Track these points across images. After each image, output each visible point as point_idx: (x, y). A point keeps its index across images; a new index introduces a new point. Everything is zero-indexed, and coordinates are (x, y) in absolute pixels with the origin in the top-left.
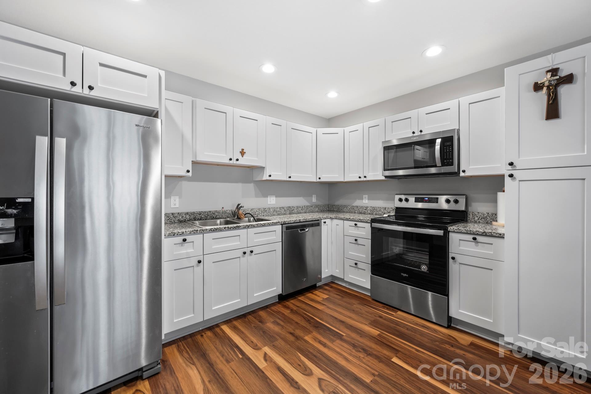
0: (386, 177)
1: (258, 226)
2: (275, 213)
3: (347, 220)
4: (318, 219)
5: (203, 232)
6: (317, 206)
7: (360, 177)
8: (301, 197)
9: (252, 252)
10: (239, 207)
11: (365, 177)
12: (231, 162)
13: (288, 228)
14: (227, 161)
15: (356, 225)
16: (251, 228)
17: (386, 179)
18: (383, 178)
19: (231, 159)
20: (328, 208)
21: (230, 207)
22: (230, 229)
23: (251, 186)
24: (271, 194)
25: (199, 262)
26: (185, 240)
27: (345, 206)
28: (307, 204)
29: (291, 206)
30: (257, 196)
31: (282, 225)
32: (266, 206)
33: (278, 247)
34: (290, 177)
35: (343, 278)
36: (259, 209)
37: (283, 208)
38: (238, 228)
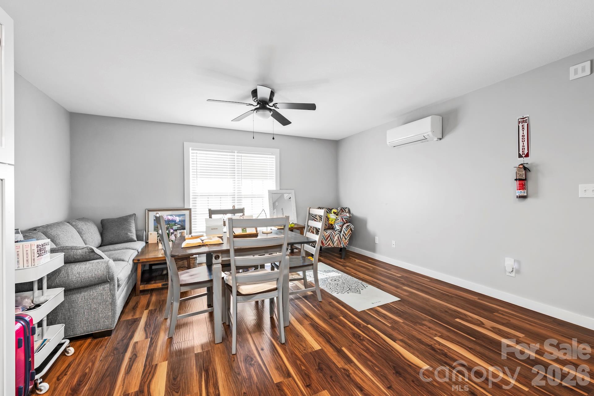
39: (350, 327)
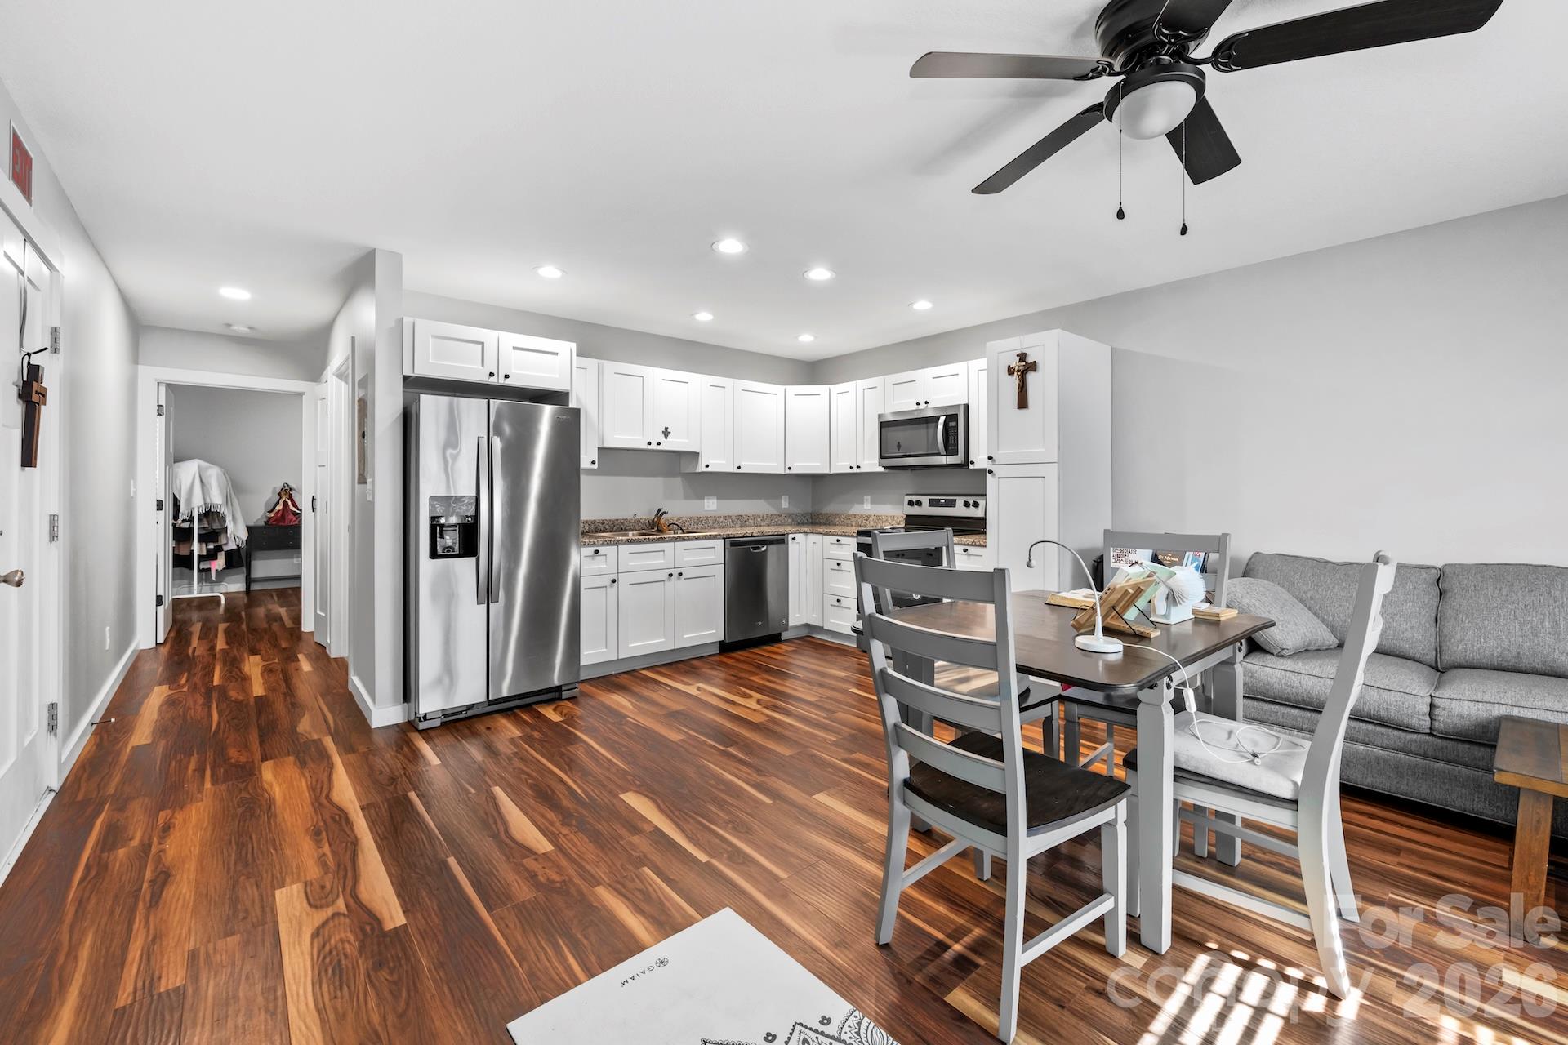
0: (886, 468)
1: (689, 539)
2: (716, 525)
3: (827, 534)
4: (783, 533)
5: (618, 543)
6: (790, 515)
7: (851, 468)
8: (761, 499)
9: (680, 574)
10: (660, 513)
11: (858, 467)
12: (650, 447)
13: (733, 544)
14: (645, 446)
15: (838, 541)
16: (680, 541)
17: (887, 471)
18: (882, 469)
19: (649, 444)
20: (812, 518)
21: (645, 513)
22: (651, 541)
23: (678, 481)
24: (710, 495)
25: (614, 581)
26: (597, 552)
27: (837, 515)
28: (771, 510)
29: (743, 514)
30: (687, 497)
31: (724, 539)
32: (702, 514)
33: (719, 571)
34: (739, 468)
35: (821, 625)
36: (691, 518)
37: (730, 517)
38: (662, 540)
39: (758, 848)
